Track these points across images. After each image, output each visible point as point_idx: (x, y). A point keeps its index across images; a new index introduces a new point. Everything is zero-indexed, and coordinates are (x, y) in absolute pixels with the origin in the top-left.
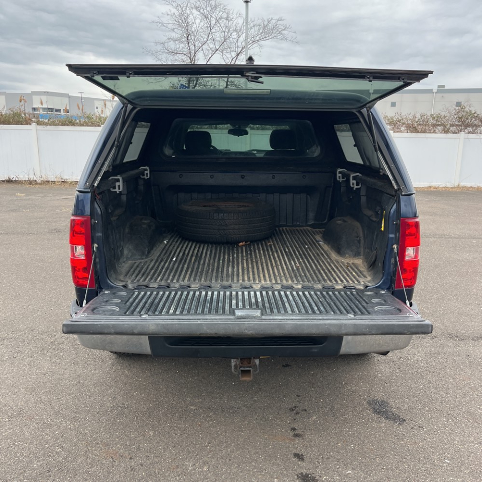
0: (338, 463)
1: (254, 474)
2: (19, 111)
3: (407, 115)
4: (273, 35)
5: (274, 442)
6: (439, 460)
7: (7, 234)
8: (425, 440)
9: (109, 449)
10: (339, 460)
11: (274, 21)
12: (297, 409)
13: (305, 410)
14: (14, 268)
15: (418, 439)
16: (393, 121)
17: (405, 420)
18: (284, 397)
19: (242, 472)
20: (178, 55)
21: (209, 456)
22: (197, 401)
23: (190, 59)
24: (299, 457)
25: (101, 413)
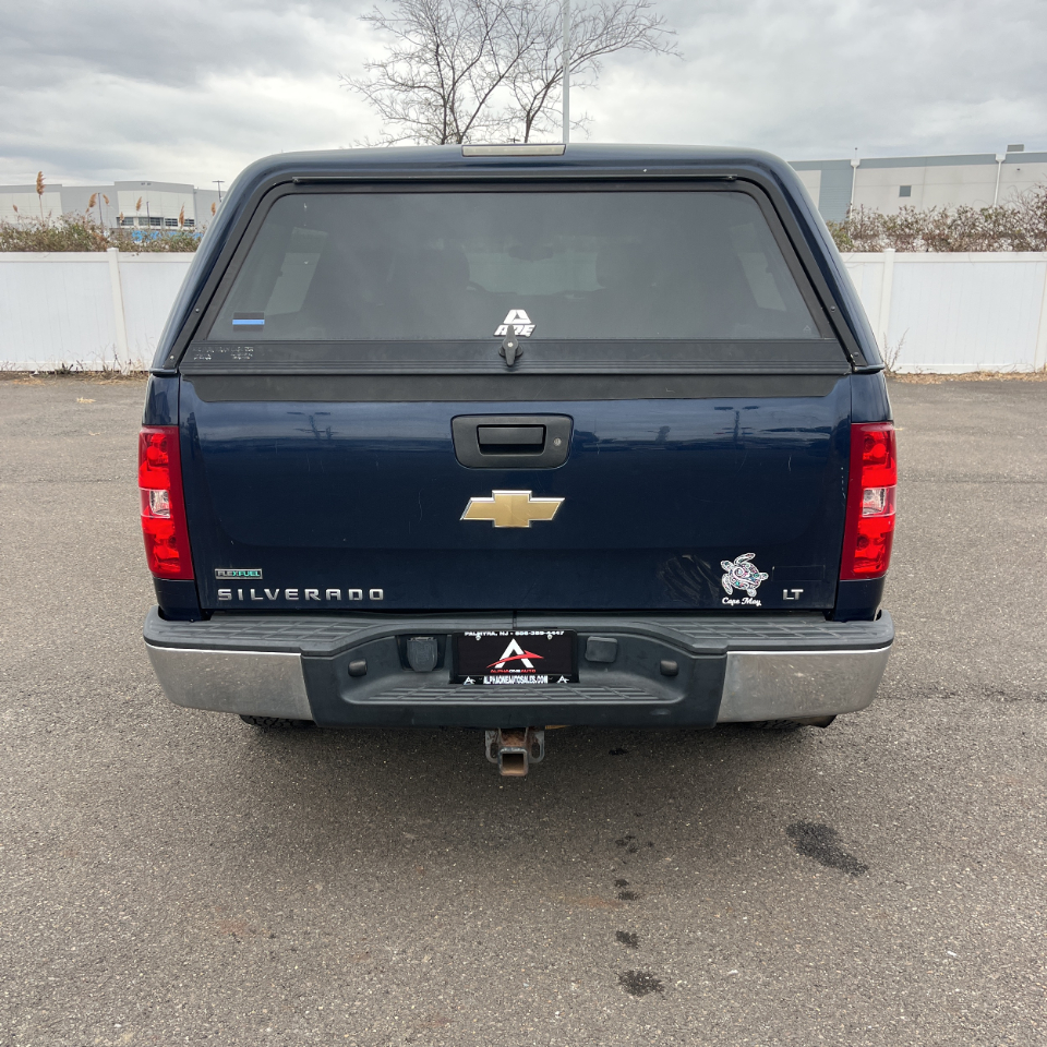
0: (711, 953)
1: (529, 972)
2: (80, 223)
3: (927, 212)
4: (625, 40)
5: (577, 908)
6: (933, 950)
7: (50, 481)
8: (907, 908)
9: (228, 916)
10: (714, 946)
11: (628, 9)
12: (633, 841)
13: (651, 845)
14: (60, 549)
15: (890, 906)
16: (894, 227)
17: (866, 868)
18: (607, 816)
19: (502, 968)
20: (416, 90)
21: (437, 934)
22: (421, 822)
23: (443, 97)
24: (628, 939)
25: (218, 845)
